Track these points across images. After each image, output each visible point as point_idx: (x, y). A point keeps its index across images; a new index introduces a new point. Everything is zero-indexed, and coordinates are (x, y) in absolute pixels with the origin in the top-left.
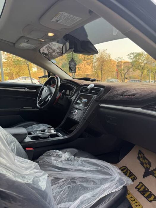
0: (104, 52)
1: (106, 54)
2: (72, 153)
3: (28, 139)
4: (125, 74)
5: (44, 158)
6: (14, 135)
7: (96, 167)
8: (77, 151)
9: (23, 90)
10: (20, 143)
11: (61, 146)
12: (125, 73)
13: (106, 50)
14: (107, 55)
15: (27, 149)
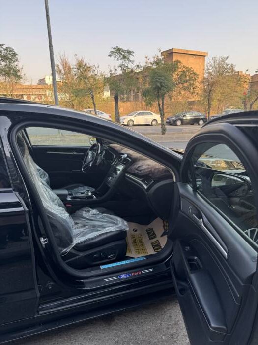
0: (222, 61)
1: (227, 65)
2: (99, 211)
3: (69, 199)
4: (251, 105)
5: (79, 213)
6: (58, 195)
7: (109, 219)
8: (105, 210)
9: (72, 153)
10: (62, 200)
11: (92, 205)
12: (251, 102)
13: (228, 57)
14: (228, 67)
15: (67, 205)
